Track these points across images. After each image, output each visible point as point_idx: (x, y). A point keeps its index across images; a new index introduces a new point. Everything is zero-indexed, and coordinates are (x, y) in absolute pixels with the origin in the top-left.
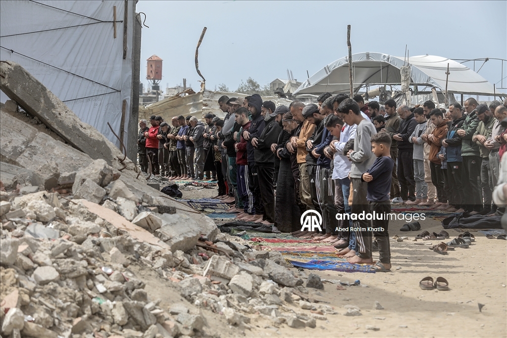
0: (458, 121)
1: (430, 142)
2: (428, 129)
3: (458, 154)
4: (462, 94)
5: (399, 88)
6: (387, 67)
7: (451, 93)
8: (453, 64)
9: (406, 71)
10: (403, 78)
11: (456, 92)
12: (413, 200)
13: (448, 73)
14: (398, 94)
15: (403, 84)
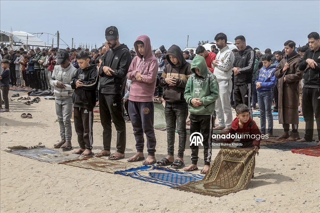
0: (33, 56)
1: (22, 64)
2: (21, 59)
3: (33, 68)
4: (33, 46)
5: (9, 43)
6: (4, 35)
7: (29, 46)
8: (30, 35)
9: (11, 37)
10: (10, 40)
11: (31, 45)
12: (16, 86)
13: (27, 38)
14: (8, 46)
15: (10, 42)
